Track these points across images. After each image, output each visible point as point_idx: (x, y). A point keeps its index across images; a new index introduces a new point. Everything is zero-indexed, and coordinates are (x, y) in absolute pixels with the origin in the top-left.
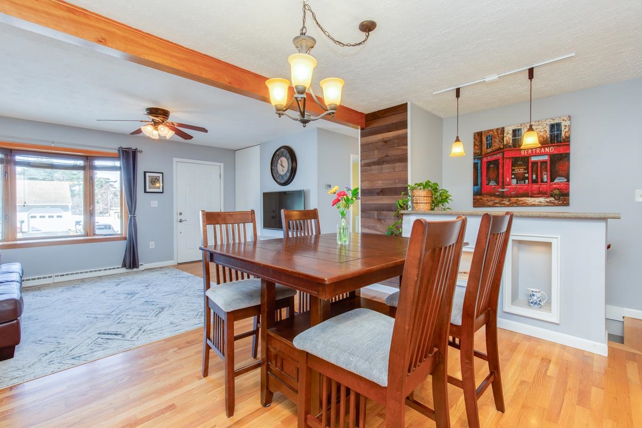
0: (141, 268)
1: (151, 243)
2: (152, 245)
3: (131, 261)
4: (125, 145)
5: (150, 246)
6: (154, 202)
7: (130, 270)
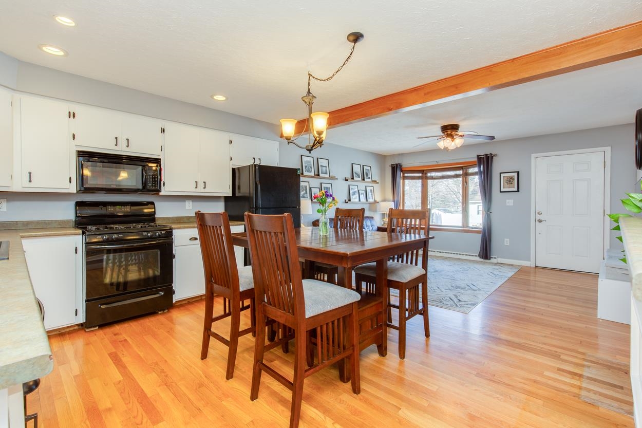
0: (493, 260)
1: (505, 239)
2: (507, 242)
3: (486, 253)
4: (482, 153)
5: (505, 242)
6: (510, 201)
7: (482, 260)
